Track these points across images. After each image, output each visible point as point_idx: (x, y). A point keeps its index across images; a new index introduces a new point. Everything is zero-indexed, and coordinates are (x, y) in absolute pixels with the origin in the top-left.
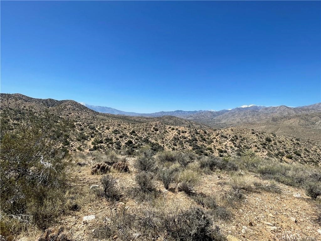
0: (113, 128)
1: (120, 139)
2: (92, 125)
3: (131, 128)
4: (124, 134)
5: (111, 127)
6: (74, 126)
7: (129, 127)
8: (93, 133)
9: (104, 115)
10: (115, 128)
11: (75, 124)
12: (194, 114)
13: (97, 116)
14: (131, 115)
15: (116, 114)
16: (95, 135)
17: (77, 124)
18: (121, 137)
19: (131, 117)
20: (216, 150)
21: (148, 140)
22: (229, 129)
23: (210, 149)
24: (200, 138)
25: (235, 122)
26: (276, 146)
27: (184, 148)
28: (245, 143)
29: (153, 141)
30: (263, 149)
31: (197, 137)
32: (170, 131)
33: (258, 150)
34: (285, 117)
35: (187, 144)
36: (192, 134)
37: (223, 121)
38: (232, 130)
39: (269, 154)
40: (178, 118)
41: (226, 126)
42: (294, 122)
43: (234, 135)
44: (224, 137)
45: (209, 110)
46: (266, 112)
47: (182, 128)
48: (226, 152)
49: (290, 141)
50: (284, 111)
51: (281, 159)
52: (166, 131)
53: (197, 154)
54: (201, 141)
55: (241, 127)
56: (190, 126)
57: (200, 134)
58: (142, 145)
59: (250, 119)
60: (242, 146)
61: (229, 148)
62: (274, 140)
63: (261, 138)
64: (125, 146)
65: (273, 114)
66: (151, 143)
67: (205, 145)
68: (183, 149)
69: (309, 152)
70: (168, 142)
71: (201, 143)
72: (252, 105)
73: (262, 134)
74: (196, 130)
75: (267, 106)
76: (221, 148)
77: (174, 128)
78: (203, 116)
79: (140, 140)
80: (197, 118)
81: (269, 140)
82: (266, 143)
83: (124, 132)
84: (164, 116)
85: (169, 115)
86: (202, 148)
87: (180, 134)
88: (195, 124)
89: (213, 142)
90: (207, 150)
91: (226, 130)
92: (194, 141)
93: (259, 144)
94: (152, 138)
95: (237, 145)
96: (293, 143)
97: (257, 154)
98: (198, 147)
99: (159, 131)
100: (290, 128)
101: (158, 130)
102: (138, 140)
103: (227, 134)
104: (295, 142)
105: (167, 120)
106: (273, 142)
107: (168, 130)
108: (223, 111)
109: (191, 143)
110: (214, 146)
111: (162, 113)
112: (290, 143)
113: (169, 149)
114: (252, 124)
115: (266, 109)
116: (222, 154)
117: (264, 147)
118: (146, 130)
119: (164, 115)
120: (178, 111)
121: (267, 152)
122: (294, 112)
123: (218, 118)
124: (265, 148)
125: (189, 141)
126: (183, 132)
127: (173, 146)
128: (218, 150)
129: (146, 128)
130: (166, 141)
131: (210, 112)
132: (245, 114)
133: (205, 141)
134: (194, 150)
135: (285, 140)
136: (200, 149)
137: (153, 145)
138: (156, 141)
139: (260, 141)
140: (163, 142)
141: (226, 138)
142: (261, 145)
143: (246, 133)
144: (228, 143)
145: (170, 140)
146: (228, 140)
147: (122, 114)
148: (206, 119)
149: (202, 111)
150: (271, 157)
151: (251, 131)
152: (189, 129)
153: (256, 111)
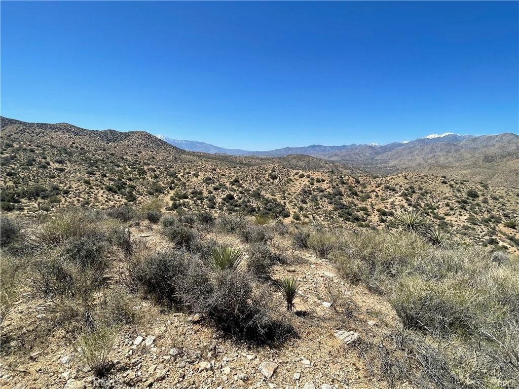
0: (205, 174)
1: (214, 192)
2: (172, 169)
3: (233, 174)
4: (220, 185)
5: (200, 173)
6: (144, 172)
7: (230, 173)
8: (173, 182)
9: (193, 154)
10: (208, 174)
11: (146, 168)
12: (342, 151)
13: (183, 156)
14: (237, 153)
15: (212, 152)
16: (176, 185)
17: (148, 169)
18: (216, 189)
19: (236, 158)
20: (375, 212)
21: (259, 194)
22: (401, 175)
23: (365, 209)
24: (348, 191)
25: (414, 164)
26: (485, 205)
27: (319, 208)
28: (428, 199)
29: (268, 196)
30: (461, 210)
31: (343, 190)
32: (298, 180)
33: (452, 212)
34: (509, 154)
35: (325, 201)
36: (334, 184)
37: (392, 163)
38: (406, 177)
39: (472, 221)
40: (313, 158)
41: (396, 171)
43: (408, 186)
44: (390, 190)
45: (369, 144)
46: (474, 145)
47: (316, 175)
48: (391, 214)
49: (516, 197)
50: (509, 142)
51: (494, 229)
52: (291, 180)
53: (342, 217)
54: (349, 197)
55: (424, 172)
56: (333, 171)
57: (348, 184)
58: (249, 201)
59: (442, 158)
60: (423, 205)
61: (398, 207)
62: (483, 195)
63: (458, 191)
64: (222, 203)
65: (486, 149)
66: (264, 198)
67: (356, 202)
68: (317, 209)
70: (293, 197)
71: (350, 199)
72: (447, 134)
73: (462, 184)
74: (341, 177)
75: (476, 135)
76: (384, 208)
77: (303, 174)
78: (357, 154)
79: (246, 194)
80: (347, 158)
81: (473, 195)
82: (468, 199)
83: (222, 181)
84: (291, 155)
85: (298, 153)
86: (350, 207)
87: (313, 184)
88: (342, 168)
89: (370, 198)
90: (358, 211)
91: (394, 177)
92: (336, 195)
93: (453, 201)
94: (266, 190)
95: (413, 203)
97: (447, 218)
98: (344, 205)
99: (278, 179)
101: (276, 178)
102: (244, 193)
103: (396, 185)
105: (295, 162)
106: (481, 198)
107: (293, 178)
108: (393, 145)
109: (332, 199)
110: (372, 204)
111: (287, 150)
113: (294, 208)
114: (444, 167)
115: (475, 140)
116: (384, 218)
117: (463, 208)
118: (256, 178)
119: (289, 153)
120: (314, 147)
121: (468, 216)
123: (383, 158)
124: (465, 209)
125: (330, 197)
126: (318, 181)
127: (301, 204)
128: (378, 210)
129: (257, 174)
130: (289, 196)
131: (371, 147)
132: (432, 150)
133: (356, 195)
134: (336, 211)
135: (505, 195)
136: (346, 209)
137: (267, 201)
138: (273, 195)
139: (456, 196)
140: (284, 197)
141: (394, 190)
142: (457, 204)
143: (431, 182)
144: (398, 199)
145: (296, 194)
146: (397, 195)
147: (222, 153)
148: (362, 159)
149: (356, 145)
150: (475, 224)
151: (440, 180)
152: (328, 176)
153: (453, 145)
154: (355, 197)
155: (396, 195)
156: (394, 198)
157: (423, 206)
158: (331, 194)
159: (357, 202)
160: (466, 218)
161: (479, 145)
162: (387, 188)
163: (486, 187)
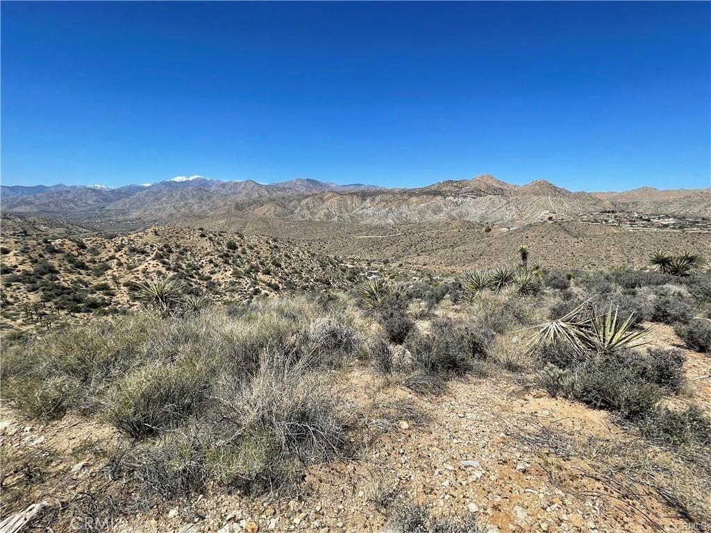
12: (38, 195)
20: (122, 288)
22: (149, 230)
23: (104, 288)
24: (67, 263)
25: (164, 215)
26: (245, 256)
28: (189, 258)
30: (225, 265)
31: (55, 263)
33: (217, 269)
34: (254, 202)
35: (19, 289)
36: (34, 255)
37: (134, 214)
38: (156, 232)
39: (237, 274)
41: (141, 225)
42: (267, 210)
43: (161, 245)
44: (138, 252)
45: (89, 186)
46: (224, 192)
49: (266, 244)
50: (252, 189)
51: (255, 279)
53: (63, 309)
54: (71, 272)
55: (178, 225)
56: (25, 232)
57: (64, 252)
59: (196, 207)
60: (184, 266)
61: (154, 275)
62: (241, 246)
63: (219, 244)
65: (235, 196)
67: (85, 280)
69: (290, 258)
71: (74, 277)
72: (196, 177)
73: (220, 235)
74: (46, 241)
75: (225, 181)
76: (134, 280)
78: (71, 201)
80: (52, 208)
81: (232, 246)
82: (229, 252)
86: (76, 290)
88: (45, 225)
89: (110, 268)
90: (93, 293)
91: (140, 234)
92: (43, 274)
93: (216, 256)
95: (172, 266)
96: (271, 248)
97: (213, 277)
98: (64, 288)
100: (264, 220)
103: (145, 245)
104: (273, 244)
106: (240, 249)
108: (130, 188)
109: (34, 282)
110: (114, 278)
112: (265, 247)
114: (199, 217)
115: (223, 185)
116: (136, 293)
117: (226, 262)
121: (232, 270)
122: (266, 193)
123: (119, 207)
124: (229, 264)
125: (26, 278)
128: (125, 285)
131: (93, 190)
132: (183, 197)
133: (83, 269)
134: (48, 301)
135: (257, 244)
136: (69, 294)
139: (218, 250)
141: (143, 252)
142: (220, 259)
144: (151, 264)
148: (83, 209)
149: (66, 186)
150: (240, 277)
151: (198, 233)
152: (16, 242)
153: (205, 190)
154: (82, 271)
155: (148, 259)
156: (146, 264)
157: (185, 268)
158: (30, 275)
159: (87, 279)
160: (231, 272)
161: (229, 192)
162: (133, 250)
163: (241, 236)
